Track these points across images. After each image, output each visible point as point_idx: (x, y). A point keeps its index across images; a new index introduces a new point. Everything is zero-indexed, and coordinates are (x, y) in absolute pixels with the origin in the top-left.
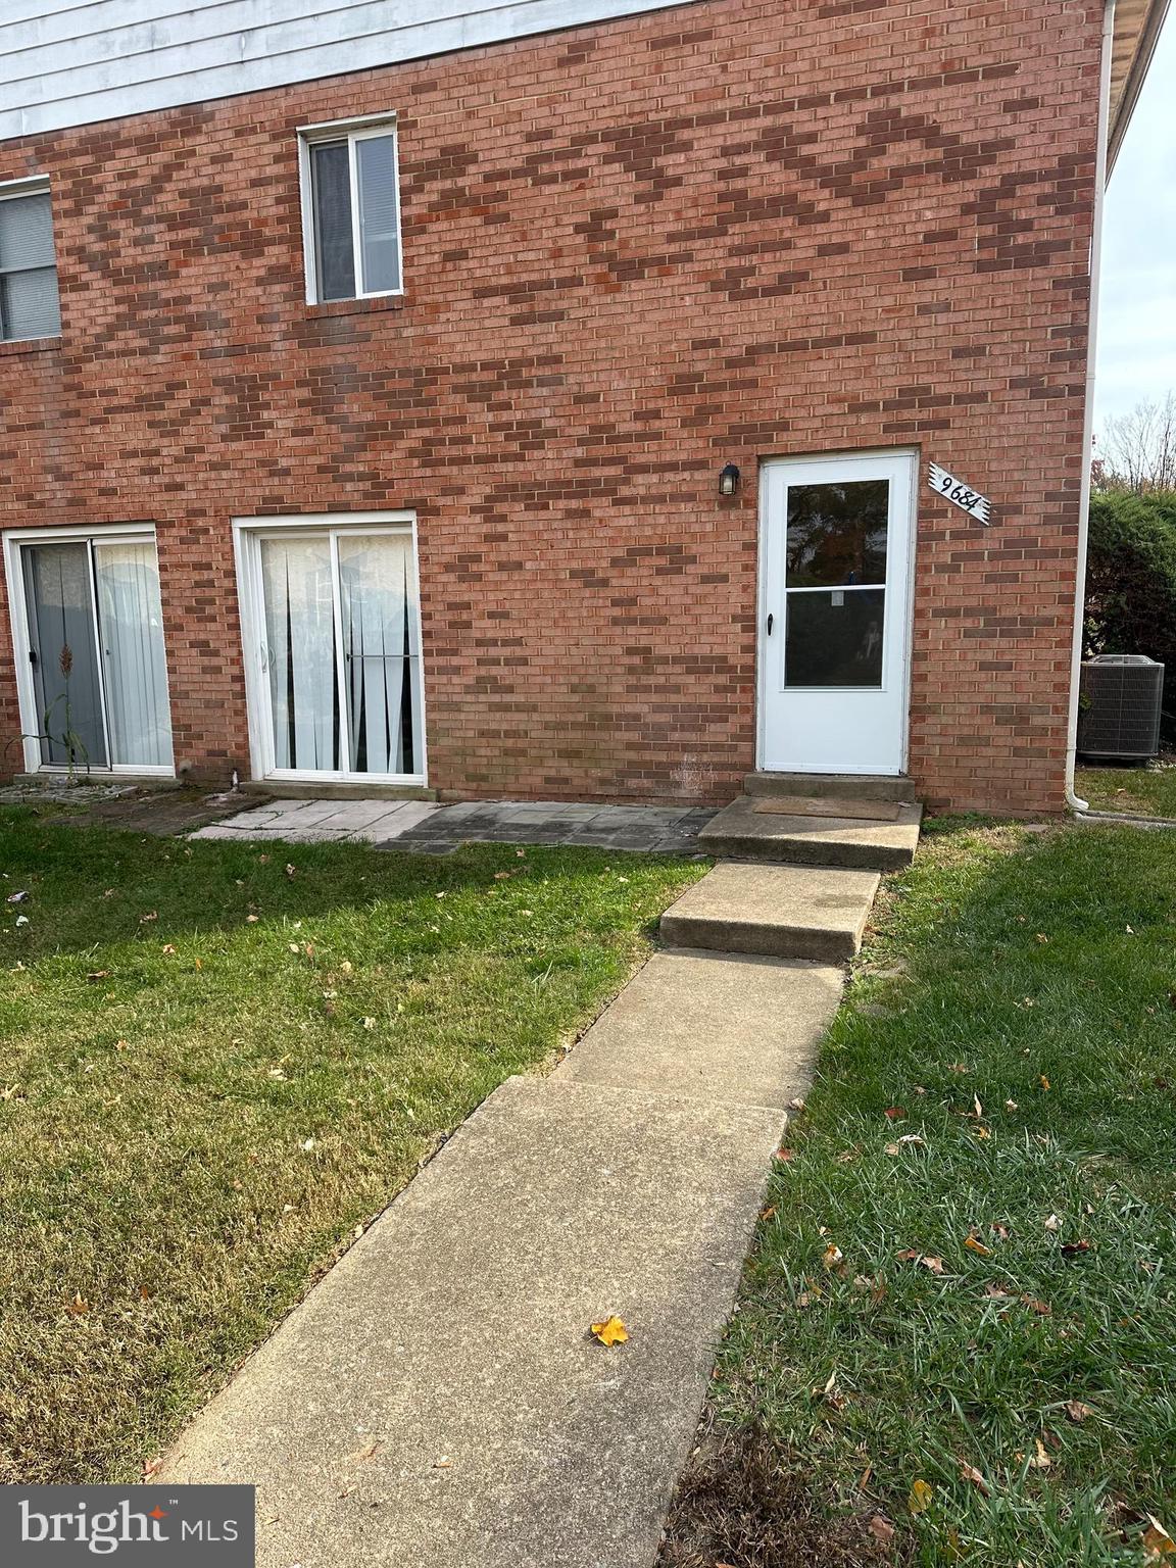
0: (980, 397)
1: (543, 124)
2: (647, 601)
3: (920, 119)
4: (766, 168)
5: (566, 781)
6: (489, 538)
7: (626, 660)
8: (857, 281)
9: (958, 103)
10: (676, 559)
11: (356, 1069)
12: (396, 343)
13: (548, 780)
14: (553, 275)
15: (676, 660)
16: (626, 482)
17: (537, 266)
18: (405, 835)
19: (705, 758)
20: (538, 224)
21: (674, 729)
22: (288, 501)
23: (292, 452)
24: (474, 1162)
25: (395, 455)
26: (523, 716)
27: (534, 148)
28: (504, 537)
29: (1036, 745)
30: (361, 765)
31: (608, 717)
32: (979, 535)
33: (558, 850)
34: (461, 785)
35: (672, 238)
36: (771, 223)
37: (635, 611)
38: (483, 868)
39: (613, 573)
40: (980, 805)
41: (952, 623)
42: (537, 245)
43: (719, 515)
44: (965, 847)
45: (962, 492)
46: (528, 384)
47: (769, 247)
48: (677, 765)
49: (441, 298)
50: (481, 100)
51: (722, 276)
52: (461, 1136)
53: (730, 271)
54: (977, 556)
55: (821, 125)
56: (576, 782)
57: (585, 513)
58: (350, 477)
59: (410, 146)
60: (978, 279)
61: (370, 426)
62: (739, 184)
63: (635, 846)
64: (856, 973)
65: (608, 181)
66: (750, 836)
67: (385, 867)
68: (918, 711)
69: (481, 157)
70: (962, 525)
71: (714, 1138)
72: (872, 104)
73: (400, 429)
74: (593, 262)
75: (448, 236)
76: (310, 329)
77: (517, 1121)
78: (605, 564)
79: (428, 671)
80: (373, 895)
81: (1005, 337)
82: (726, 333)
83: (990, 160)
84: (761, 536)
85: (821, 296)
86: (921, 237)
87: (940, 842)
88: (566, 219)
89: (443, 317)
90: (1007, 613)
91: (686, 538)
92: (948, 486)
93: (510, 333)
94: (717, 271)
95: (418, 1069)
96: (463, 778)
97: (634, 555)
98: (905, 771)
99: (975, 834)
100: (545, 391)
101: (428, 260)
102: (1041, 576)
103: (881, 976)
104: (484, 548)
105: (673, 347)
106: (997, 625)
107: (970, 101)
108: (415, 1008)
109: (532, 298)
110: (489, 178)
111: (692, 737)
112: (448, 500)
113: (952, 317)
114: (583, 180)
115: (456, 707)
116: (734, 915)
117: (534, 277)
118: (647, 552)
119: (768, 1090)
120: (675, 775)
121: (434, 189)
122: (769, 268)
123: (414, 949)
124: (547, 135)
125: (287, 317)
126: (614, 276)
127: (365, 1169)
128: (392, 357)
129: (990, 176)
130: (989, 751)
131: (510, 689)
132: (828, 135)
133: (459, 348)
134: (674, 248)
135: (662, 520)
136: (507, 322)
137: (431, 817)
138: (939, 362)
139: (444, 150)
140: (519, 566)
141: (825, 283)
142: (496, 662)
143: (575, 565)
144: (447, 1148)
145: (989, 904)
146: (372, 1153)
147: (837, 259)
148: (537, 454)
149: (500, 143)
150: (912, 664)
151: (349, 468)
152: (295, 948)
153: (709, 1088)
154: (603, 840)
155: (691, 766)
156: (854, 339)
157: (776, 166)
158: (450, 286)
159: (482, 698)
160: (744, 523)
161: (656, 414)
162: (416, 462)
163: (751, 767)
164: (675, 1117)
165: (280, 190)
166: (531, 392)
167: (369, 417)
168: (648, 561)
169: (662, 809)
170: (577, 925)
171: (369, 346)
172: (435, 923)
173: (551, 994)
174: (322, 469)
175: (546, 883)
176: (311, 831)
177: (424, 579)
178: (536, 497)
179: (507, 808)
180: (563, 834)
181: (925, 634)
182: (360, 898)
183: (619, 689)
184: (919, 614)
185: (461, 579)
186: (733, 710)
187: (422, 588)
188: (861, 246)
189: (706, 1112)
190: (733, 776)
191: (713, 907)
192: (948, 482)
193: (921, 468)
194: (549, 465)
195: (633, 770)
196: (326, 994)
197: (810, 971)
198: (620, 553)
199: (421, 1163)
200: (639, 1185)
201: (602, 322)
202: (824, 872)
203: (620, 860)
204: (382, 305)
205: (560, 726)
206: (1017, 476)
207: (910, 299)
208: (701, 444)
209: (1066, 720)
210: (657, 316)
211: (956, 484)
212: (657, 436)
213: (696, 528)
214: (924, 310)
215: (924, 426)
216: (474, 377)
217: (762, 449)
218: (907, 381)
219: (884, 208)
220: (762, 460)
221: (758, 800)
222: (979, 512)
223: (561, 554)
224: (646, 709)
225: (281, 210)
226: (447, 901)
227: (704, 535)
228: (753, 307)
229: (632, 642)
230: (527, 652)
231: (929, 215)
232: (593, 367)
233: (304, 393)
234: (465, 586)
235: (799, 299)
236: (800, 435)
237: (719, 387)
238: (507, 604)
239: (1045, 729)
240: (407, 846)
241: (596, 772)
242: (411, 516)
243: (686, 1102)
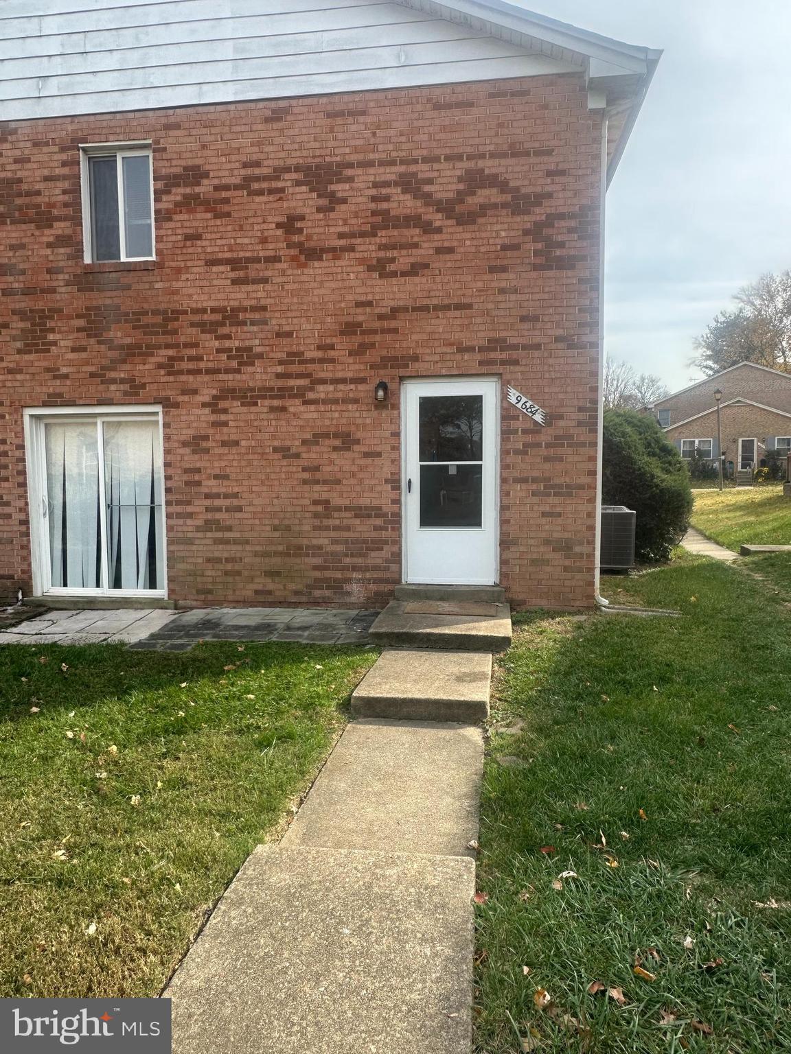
0: (537, 347)
1: (255, 157)
2: (328, 469)
3: (496, 176)
4: (402, 197)
5: (270, 593)
6: (215, 424)
7: (313, 508)
8: (460, 271)
9: (517, 169)
10: (346, 441)
11: (128, 846)
12: (149, 292)
13: (257, 592)
14: (261, 254)
15: (347, 508)
16: (312, 389)
17: (250, 247)
18: (152, 636)
19: (368, 575)
20: (251, 220)
21: (347, 555)
22: (66, 397)
23: (71, 363)
24: (237, 934)
25: (147, 367)
26: (239, 548)
27: (249, 172)
28: (226, 424)
29: (578, 564)
30: (117, 583)
31: (300, 547)
32: (538, 432)
33: (269, 645)
34: (192, 597)
35: (341, 236)
36: (406, 232)
37: (318, 476)
38: (214, 661)
39: (304, 449)
40: (544, 603)
41: (524, 486)
42: (250, 234)
43: (375, 414)
44: (541, 633)
45: (528, 405)
46: (244, 323)
47: (403, 246)
48: (349, 580)
49: (182, 264)
50: (212, 138)
51: (375, 262)
52: (223, 908)
53: (379, 260)
54: (538, 445)
55: (435, 174)
56: (277, 593)
57: (283, 409)
58: (114, 381)
59: (161, 163)
60: (534, 274)
61: (129, 347)
62: (384, 205)
63: (323, 640)
64: (491, 732)
65: (298, 197)
66: (404, 630)
67: (139, 664)
68: (505, 543)
69: (211, 174)
70: (529, 425)
71: (426, 889)
72: (467, 165)
73: (151, 350)
74: (288, 247)
75: (188, 224)
76: (86, 279)
77: (268, 889)
78: (297, 443)
79: (169, 516)
80: (131, 687)
81: (551, 311)
82: (377, 298)
83: (540, 205)
84: (402, 428)
85: (438, 279)
86: (499, 247)
87: (524, 630)
88: (270, 219)
89: (184, 277)
90: (557, 481)
91: (353, 428)
92: (519, 401)
93: (231, 290)
94: (371, 258)
95: (180, 844)
96: (194, 592)
97: (318, 438)
98: (498, 582)
99: (545, 624)
100: (255, 329)
101: (173, 238)
102: (576, 458)
103: (508, 732)
104: (211, 431)
105: (343, 305)
106: (550, 488)
107: (526, 168)
108: (172, 784)
109: (247, 268)
110: (216, 188)
111: (359, 561)
112: (186, 398)
113: (519, 297)
114: (282, 195)
115: (189, 542)
116: (403, 692)
117: (248, 254)
118: (327, 436)
119: (449, 835)
120: (347, 588)
121: (178, 193)
122: (404, 260)
123: (166, 731)
124: (257, 164)
125: (70, 270)
126: (302, 258)
127: (143, 951)
128: (147, 302)
129: (539, 214)
130: (548, 569)
131: (229, 529)
132: (440, 180)
133: (195, 297)
134: (342, 242)
135: (337, 415)
136: (229, 282)
137: (173, 621)
138: (512, 324)
139: (185, 168)
140: (237, 443)
141: (440, 271)
142: (219, 509)
143: (276, 443)
144: (212, 921)
145: (567, 674)
146: (149, 933)
147: (448, 257)
148: (250, 369)
149: (225, 166)
150: (501, 513)
151: (113, 375)
152: (70, 734)
153: (407, 837)
154: (300, 636)
155: (358, 581)
156: (458, 307)
157: (408, 196)
158: (188, 257)
159: (209, 535)
160: (391, 419)
161: (332, 347)
162: (162, 372)
163: (399, 581)
164: (392, 872)
165: (66, 185)
166: (245, 328)
167: (128, 341)
168: (327, 442)
169: (339, 611)
170: (290, 705)
171: (130, 293)
172: (181, 709)
173: (277, 764)
174: (92, 375)
175: (263, 672)
176: (79, 635)
177: (167, 452)
178: (249, 397)
179: (228, 613)
180: (271, 632)
181: (508, 494)
182: (120, 690)
183: (307, 528)
184: (503, 480)
185: (194, 452)
186: (386, 542)
187: (165, 458)
188: (462, 250)
189: (415, 866)
190: (386, 588)
191: (387, 687)
192: (519, 398)
193: (502, 389)
194: (258, 376)
195: (318, 583)
196: (98, 775)
197: (459, 731)
198: (308, 436)
199: (191, 938)
200: (376, 941)
201: (295, 286)
202: (456, 655)
203: (314, 651)
204: (140, 266)
205: (266, 554)
206: (561, 396)
207: (494, 284)
208: (362, 367)
209: (594, 548)
210: (333, 285)
211: (524, 399)
212: (332, 361)
213: (359, 421)
214: (502, 291)
215: (503, 363)
216: (206, 317)
217: (402, 372)
218: (492, 334)
219: (476, 227)
220: (402, 379)
221: (405, 603)
222: (538, 418)
223: (267, 436)
224: (326, 542)
225: (66, 198)
226: (189, 690)
227: (365, 426)
228: (395, 282)
229: (316, 496)
230: (242, 503)
231: (503, 234)
232: (289, 315)
233: (81, 323)
234: (197, 457)
235: (424, 279)
236: (426, 365)
237: (374, 332)
238: (228, 470)
239: (582, 554)
240: (154, 645)
241: (293, 587)
242: (158, 409)
243: (399, 857)
